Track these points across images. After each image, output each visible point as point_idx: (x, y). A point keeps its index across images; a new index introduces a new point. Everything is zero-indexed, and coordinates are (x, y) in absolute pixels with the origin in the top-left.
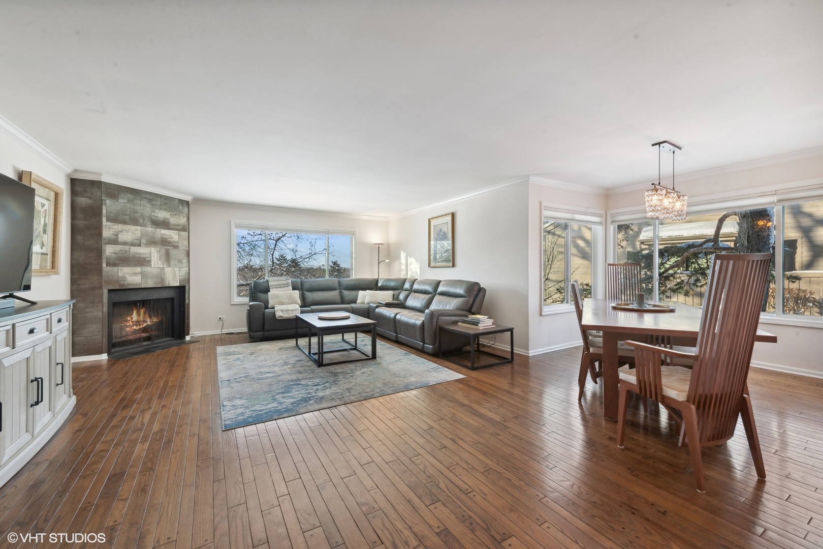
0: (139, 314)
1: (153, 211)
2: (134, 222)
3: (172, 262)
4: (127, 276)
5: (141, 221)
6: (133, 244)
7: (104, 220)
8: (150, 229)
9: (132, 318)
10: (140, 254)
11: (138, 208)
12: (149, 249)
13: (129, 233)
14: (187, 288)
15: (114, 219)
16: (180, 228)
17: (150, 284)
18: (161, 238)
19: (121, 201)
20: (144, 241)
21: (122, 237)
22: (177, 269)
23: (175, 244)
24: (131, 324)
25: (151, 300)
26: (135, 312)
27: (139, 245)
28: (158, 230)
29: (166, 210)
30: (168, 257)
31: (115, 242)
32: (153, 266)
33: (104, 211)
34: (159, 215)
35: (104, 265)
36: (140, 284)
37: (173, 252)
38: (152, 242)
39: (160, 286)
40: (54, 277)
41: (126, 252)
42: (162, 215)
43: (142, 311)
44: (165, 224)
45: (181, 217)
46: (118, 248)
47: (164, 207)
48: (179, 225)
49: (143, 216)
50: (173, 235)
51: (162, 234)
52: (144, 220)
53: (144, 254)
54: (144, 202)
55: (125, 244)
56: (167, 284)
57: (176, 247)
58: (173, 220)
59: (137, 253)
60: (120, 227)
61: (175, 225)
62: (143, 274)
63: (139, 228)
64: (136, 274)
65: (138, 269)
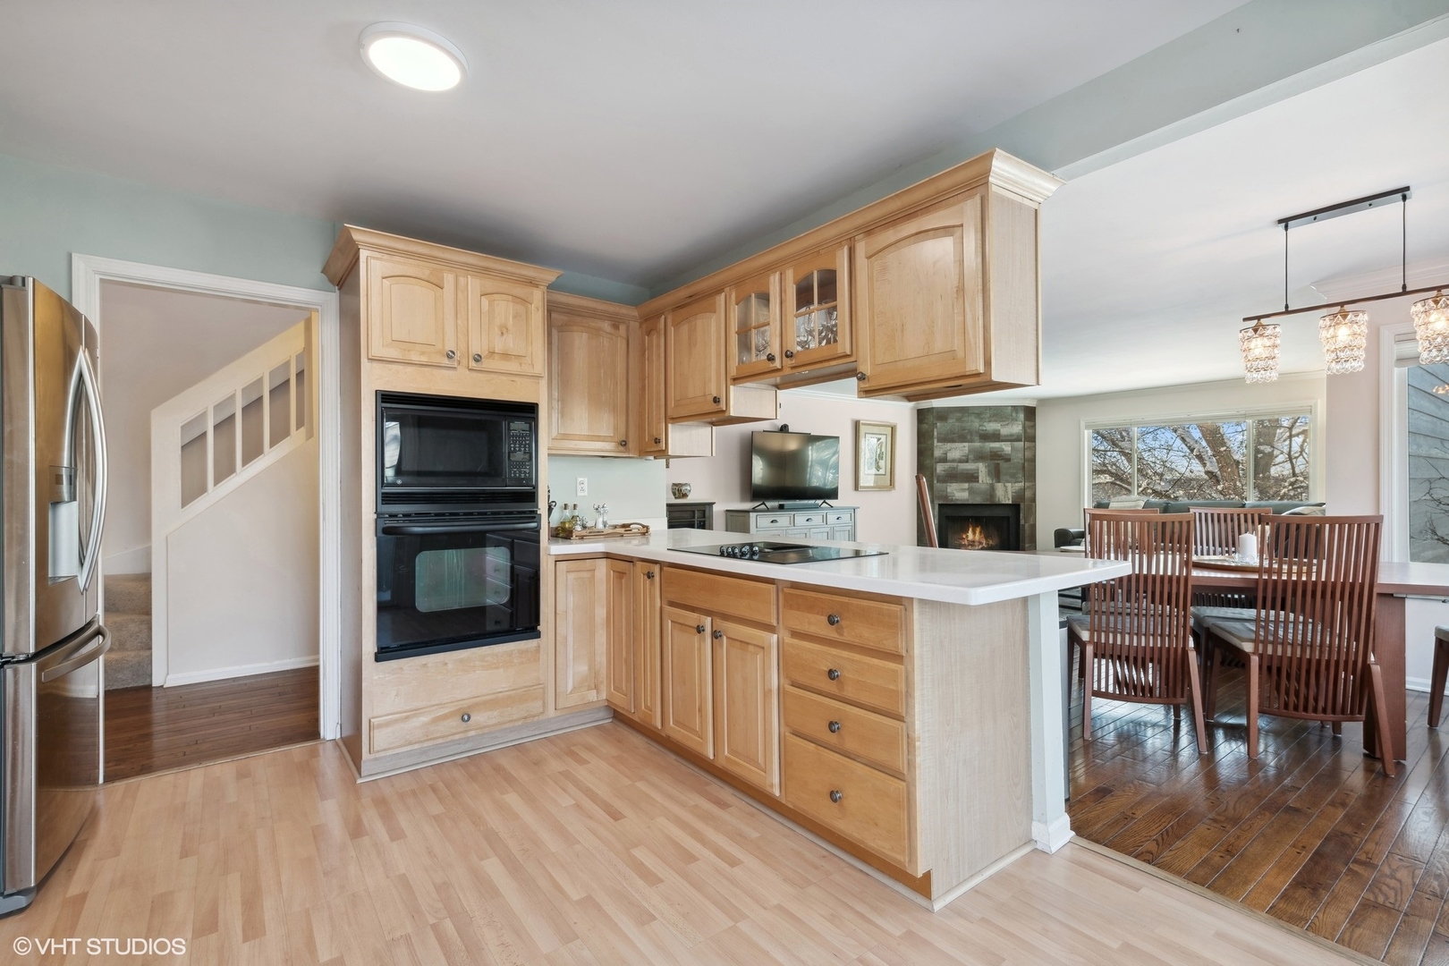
0: (974, 533)
1: (980, 426)
2: (962, 439)
3: (1003, 477)
4: (955, 492)
5: (969, 437)
6: (961, 461)
7: (935, 441)
8: (977, 444)
9: (967, 536)
10: (968, 470)
11: (967, 425)
12: (977, 464)
13: (957, 450)
14: (1022, 506)
15: (945, 439)
16: (1013, 438)
17: (978, 500)
18: (991, 452)
19: (950, 421)
20: (971, 457)
21: (951, 456)
22: (1009, 485)
23: (1008, 457)
24: (966, 543)
25: (983, 517)
26: (970, 529)
27: (967, 462)
28: (987, 444)
29: (995, 421)
30: (996, 474)
31: (944, 460)
32: (980, 481)
33: (935, 434)
34: (988, 428)
35: (935, 482)
36: (968, 500)
37: (1003, 465)
38: (980, 457)
39: (988, 503)
40: (893, 491)
41: (954, 468)
42: (991, 426)
43: (978, 530)
44: (996, 437)
45: (1015, 427)
46: (947, 465)
47: (993, 419)
48: (1012, 435)
49: (971, 432)
50: (1006, 448)
51: (991, 448)
52: (972, 435)
53: (971, 470)
54: (972, 418)
55: (953, 461)
56: (996, 501)
57: (1008, 460)
58: (1005, 431)
59: (965, 470)
60: (949, 445)
61: (1007, 436)
62: (971, 491)
63: (966, 444)
64: (963, 490)
65: (966, 485)
